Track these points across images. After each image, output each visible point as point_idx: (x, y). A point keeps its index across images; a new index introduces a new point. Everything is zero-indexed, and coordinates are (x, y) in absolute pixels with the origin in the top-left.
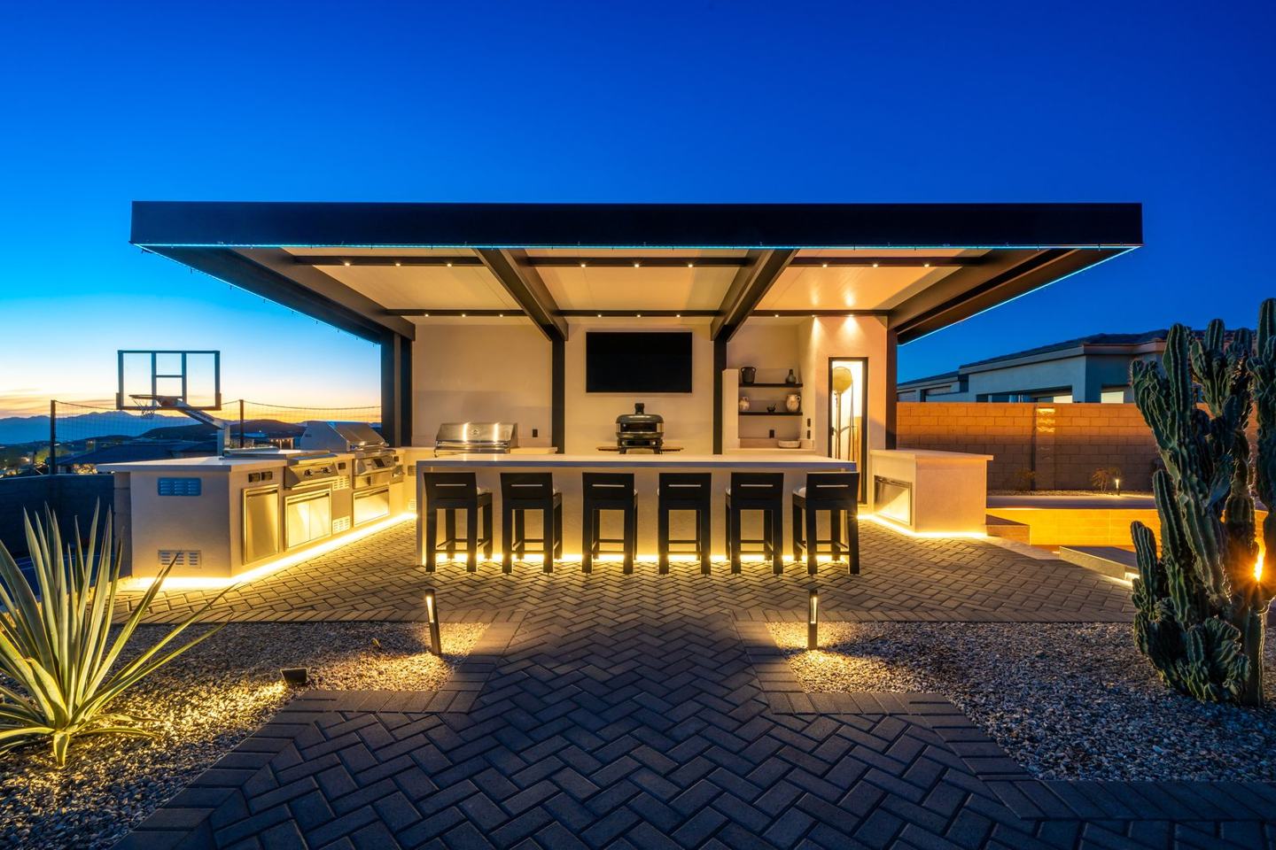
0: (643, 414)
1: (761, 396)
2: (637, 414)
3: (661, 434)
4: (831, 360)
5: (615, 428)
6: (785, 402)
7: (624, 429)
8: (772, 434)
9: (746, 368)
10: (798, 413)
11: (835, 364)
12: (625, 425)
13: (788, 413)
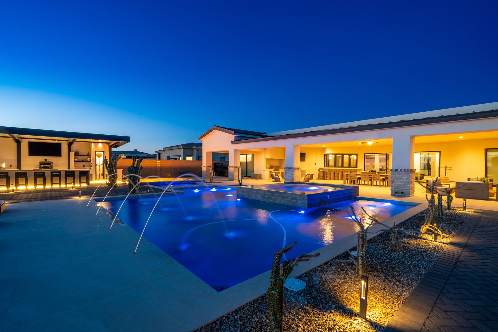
0: (47, 161)
1: (80, 158)
2: (45, 161)
3: (52, 166)
4: (96, 151)
5: (38, 164)
6: (87, 159)
7: (41, 165)
8: (84, 166)
9: (77, 152)
10: (90, 161)
11: (97, 152)
12: (41, 164)
13: (88, 161)
